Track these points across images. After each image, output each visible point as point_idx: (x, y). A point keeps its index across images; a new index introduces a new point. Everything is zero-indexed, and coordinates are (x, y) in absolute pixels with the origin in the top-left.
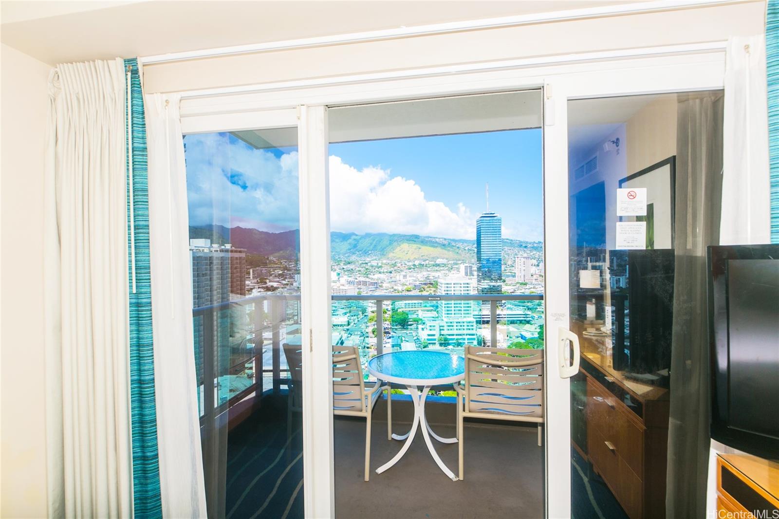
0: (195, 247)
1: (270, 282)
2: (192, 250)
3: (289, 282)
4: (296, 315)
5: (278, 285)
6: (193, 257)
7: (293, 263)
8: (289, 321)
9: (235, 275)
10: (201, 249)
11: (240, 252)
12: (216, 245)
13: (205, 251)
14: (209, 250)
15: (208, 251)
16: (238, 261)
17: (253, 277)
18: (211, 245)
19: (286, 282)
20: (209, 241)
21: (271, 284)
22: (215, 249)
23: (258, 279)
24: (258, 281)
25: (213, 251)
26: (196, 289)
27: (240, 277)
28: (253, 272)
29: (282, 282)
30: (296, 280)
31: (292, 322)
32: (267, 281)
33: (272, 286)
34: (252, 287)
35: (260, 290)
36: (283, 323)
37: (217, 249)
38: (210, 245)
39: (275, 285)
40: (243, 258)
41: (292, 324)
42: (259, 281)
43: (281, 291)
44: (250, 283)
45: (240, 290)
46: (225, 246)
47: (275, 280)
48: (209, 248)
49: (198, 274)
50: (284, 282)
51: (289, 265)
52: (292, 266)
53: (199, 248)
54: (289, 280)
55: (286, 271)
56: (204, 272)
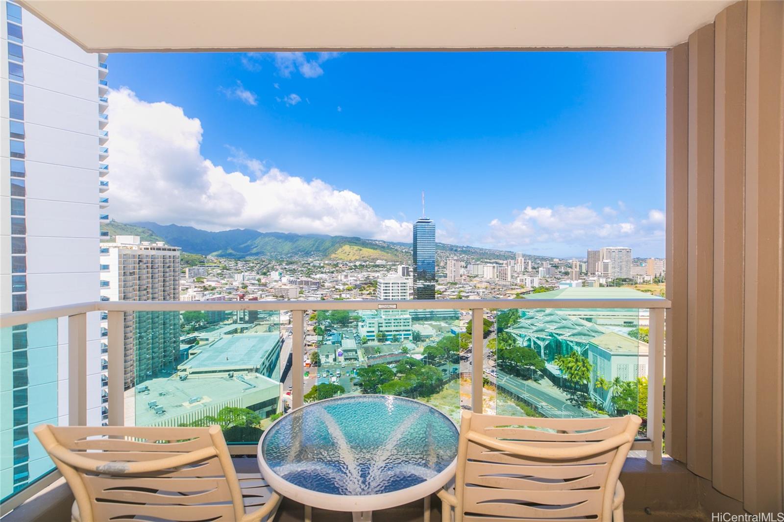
0: (121, 244)
1: (207, 281)
2: (119, 247)
3: (228, 281)
4: (235, 315)
5: (216, 284)
6: (119, 255)
7: (233, 262)
8: (228, 320)
9: (168, 274)
10: (129, 246)
11: (174, 250)
12: (147, 242)
13: (134, 248)
14: (139, 247)
15: (137, 249)
16: (172, 260)
17: (189, 277)
18: (141, 243)
19: (225, 282)
20: (138, 238)
21: (209, 283)
22: (145, 247)
23: (194, 278)
24: (194, 280)
25: (143, 249)
26: (123, 289)
27: (173, 276)
28: (189, 271)
29: (221, 281)
30: (236, 279)
31: (230, 321)
32: (205, 280)
33: (210, 286)
34: (187, 287)
35: (196, 290)
36: (221, 323)
37: (148, 247)
38: (139, 242)
39: (213, 284)
40: (177, 257)
41: (231, 324)
42: (196, 280)
43: (219, 290)
44: (185, 282)
45: (174, 289)
46: (157, 244)
47: (214, 279)
48: (138, 245)
49: (124, 273)
50: (223, 282)
51: (229, 265)
52: (232, 265)
53: (127, 246)
54: (228, 279)
55: (225, 271)
56: (131, 271)
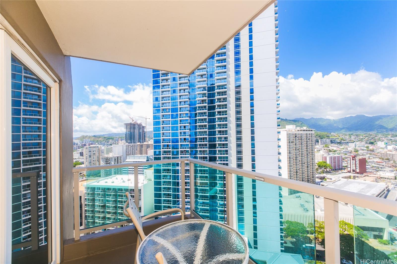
0: (288, 129)
1: (331, 147)
2: (287, 130)
3: (344, 147)
4: (349, 167)
5: (336, 149)
6: (287, 134)
7: (348, 136)
8: (345, 170)
9: (308, 143)
10: (291, 130)
11: (312, 131)
12: (298, 128)
13: (293, 131)
14: (295, 130)
15: (294, 131)
16: (311, 135)
17: (321, 144)
18: (296, 128)
19: (342, 148)
20: (295, 126)
21: (332, 148)
22: (298, 130)
23: (324, 145)
24: (323, 146)
25: (297, 131)
26: (289, 149)
27: (311, 144)
28: (321, 141)
29: (340, 147)
30: (350, 146)
31: (346, 171)
32: (330, 146)
33: (333, 149)
34: (320, 149)
35: (325, 151)
36: (340, 171)
37: (299, 130)
38: (295, 128)
39: (335, 149)
40: (313, 134)
41: (347, 172)
42: (324, 146)
43: (339, 152)
44: (319, 147)
45: (312, 150)
46: (303, 128)
47: (335, 146)
48: (295, 129)
49: (289, 142)
50: (341, 147)
51: (345, 138)
52: (347, 138)
53: (290, 130)
54: (344, 146)
55: (342, 141)
56: (292, 141)
